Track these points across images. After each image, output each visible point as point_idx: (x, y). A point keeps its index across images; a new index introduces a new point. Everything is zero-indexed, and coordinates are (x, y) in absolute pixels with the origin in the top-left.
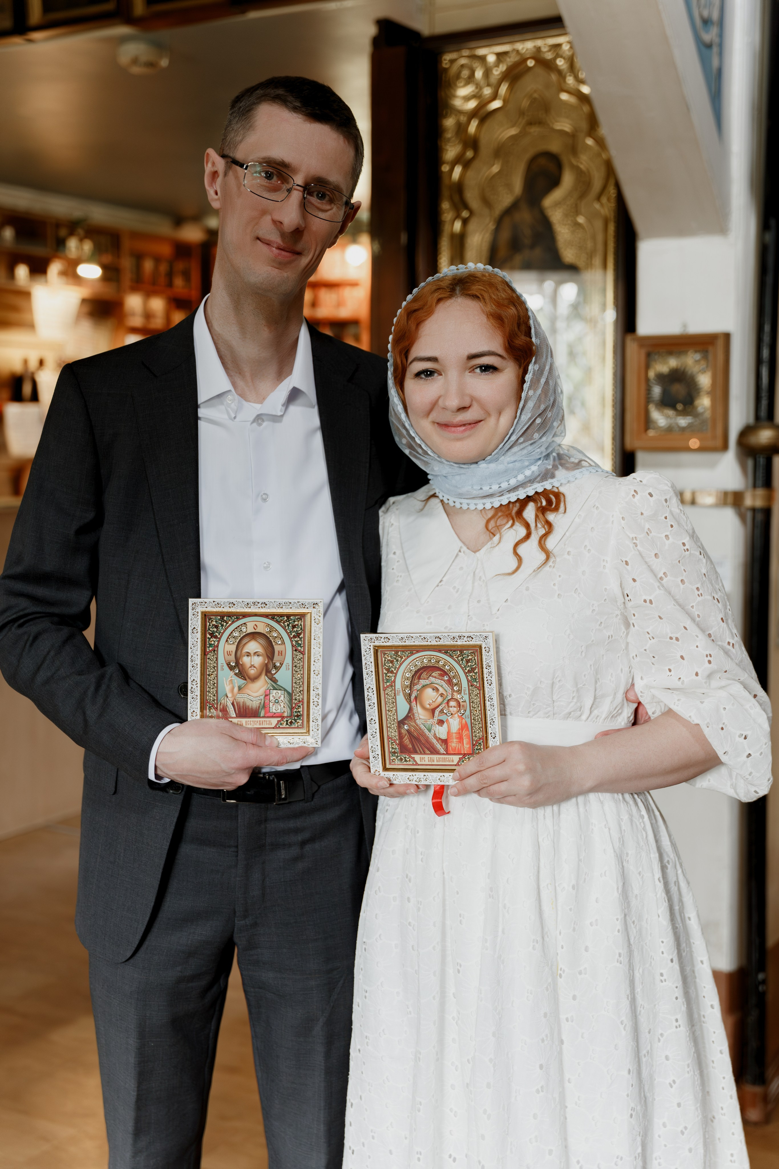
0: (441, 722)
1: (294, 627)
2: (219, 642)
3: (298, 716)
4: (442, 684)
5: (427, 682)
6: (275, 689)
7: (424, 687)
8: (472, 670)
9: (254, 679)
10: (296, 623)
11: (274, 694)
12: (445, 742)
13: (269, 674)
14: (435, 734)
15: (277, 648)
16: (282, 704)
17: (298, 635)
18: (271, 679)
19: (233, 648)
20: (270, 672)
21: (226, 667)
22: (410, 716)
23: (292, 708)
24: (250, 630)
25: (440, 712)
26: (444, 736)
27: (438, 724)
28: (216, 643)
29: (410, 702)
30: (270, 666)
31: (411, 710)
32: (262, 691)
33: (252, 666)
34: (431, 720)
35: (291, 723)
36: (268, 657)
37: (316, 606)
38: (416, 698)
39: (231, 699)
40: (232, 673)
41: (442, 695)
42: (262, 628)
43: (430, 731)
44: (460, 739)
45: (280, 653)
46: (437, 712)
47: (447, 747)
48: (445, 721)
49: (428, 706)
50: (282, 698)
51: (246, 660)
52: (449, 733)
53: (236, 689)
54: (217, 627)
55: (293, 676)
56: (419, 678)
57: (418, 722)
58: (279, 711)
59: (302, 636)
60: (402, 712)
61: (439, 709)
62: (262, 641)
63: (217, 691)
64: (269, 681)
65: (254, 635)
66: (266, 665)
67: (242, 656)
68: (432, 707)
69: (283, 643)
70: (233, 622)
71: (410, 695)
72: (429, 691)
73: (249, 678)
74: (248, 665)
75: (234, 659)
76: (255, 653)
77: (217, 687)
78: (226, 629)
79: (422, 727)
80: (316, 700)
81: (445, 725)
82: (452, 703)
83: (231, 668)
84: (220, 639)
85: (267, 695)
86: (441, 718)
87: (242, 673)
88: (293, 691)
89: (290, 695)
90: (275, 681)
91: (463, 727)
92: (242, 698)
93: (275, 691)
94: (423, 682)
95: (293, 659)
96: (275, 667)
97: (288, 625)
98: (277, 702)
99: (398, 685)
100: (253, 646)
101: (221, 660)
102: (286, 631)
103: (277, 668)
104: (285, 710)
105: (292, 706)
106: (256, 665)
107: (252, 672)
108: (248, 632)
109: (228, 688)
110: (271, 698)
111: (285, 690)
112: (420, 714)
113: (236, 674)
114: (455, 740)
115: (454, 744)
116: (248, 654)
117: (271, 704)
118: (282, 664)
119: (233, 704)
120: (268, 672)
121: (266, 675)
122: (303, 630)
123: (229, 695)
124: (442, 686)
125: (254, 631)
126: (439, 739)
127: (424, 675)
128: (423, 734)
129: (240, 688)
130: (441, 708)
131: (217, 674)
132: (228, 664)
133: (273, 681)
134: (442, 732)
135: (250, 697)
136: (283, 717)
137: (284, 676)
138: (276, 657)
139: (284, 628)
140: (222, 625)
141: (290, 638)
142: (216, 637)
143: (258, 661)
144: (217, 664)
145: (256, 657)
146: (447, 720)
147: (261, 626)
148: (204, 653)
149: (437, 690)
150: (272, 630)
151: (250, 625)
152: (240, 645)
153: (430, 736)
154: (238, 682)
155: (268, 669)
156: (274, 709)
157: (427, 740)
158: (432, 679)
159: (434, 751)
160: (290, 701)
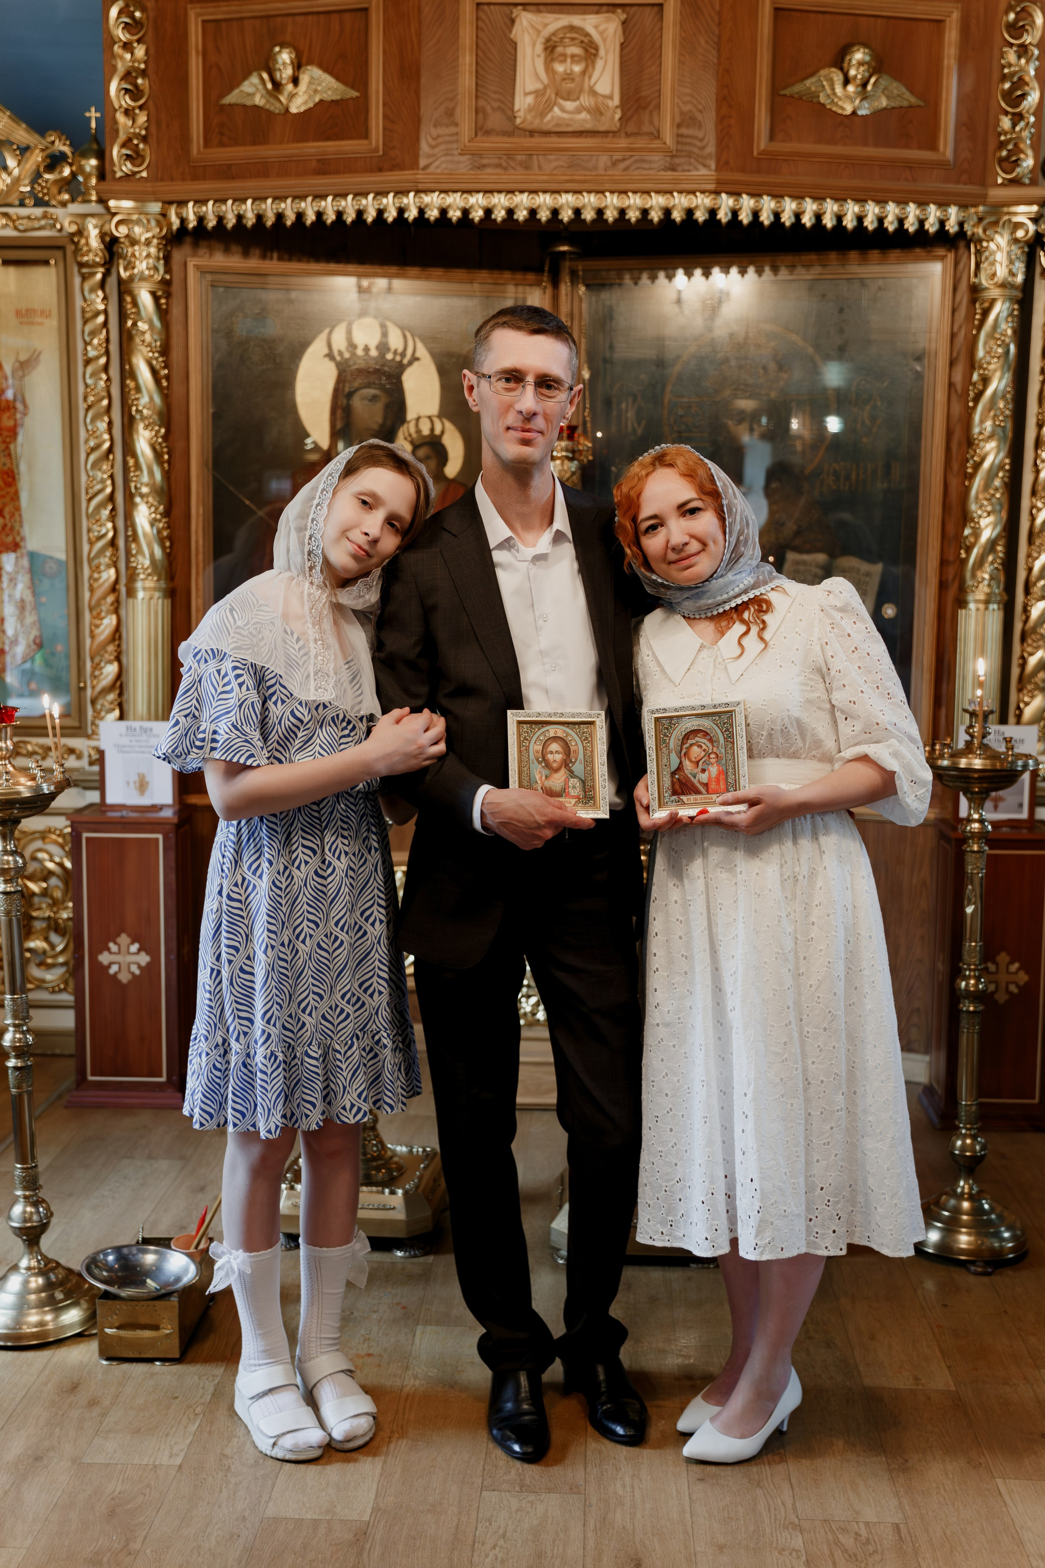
0: (703, 771)
1: (584, 733)
4: (704, 741)
5: (693, 741)
6: (572, 777)
7: (692, 745)
8: (725, 729)
9: (557, 770)
10: (585, 730)
11: (572, 781)
12: (706, 785)
14: (699, 780)
15: (572, 748)
16: (578, 789)
17: (587, 739)
18: (569, 771)
19: (540, 748)
20: (568, 765)
22: (680, 768)
23: (585, 792)
24: (552, 734)
25: (703, 763)
26: (705, 781)
27: (701, 772)
29: (680, 758)
30: (568, 761)
31: (681, 763)
32: (563, 778)
33: (555, 761)
34: (696, 770)
36: (566, 754)
38: (685, 754)
39: (541, 785)
40: (540, 766)
41: (704, 750)
42: (560, 734)
43: (695, 777)
44: (718, 782)
45: (575, 752)
46: (701, 763)
47: (708, 789)
48: (706, 769)
49: (694, 760)
50: (578, 784)
51: (550, 756)
52: (710, 778)
53: (544, 778)
54: (528, 733)
55: (585, 768)
56: (688, 739)
57: (687, 772)
58: (576, 794)
59: (590, 739)
60: (674, 766)
61: (702, 761)
62: (561, 743)
65: (555, 739)
66: (565, 760)
67: (546, 754)
68: (697, 760)
70: (539, 729)
71: (681, 752)
72: (695, 748)
73: (553, 770)
74: (552, 760)
75: (541, 756)
76: (556, 752)
78: (534, 734)
79: (690, 776)
81: (707, 773)
82: (712, 756)
83: (539, 763)
85: (566, 782)
86: (704, 768)
87: (548, 765)
89: (583, 782)
90: (572, 772)
91: (720, 773)
92: (548, 784)
93: (572, 779)
94: (690, 742)
95: (584, 756)
96: (571, 761)
97: (580, 732)
100: (554, 746)
101: (532, 756)
103: (574, 763)
104: (581, 793)
105: (585, 790)
106: (558, 760)
107: (555, 765)
108: (551, 736)
109: (538, 777)
110: (570, 784)
111: (580, 779)
112: (688, 765)
113: (543, 767)
114: (714, 783)
115: (713, 786)
116: (551, 753)
117: (570, 789)
119: (542, 788)
120: (566, 766)
122: (591, 735)
123: (539, 782)
124: (705, 744)
125: (555, 735)
126: (702, 783)
127: (691, 736)
128: (690, 781)
129: (546, 777)
130: (704, 760)
132: (537, 760)
134: (704, 778)
135: (554, 784)
136: (579, 799)
137: (578, 768)
138: (572, 754)
139: (577, 734)
140: (531, 732)
141: (582, 741)
142: (527, 740)
143: (559, 757)
145: (557, 755)
146: (708, 769)
147: (559, 731)
148: (520, 752)
149: (701, 747)
150: (568, 735)
151: (552, 731)
152: (545, 745)
153: (695, 781)
154: (545, 772)
155: (567, 763)
156: (573, 792)
157: (693, 784)
158: (697, 739)
159: (698, 792)
160: (584, 786)
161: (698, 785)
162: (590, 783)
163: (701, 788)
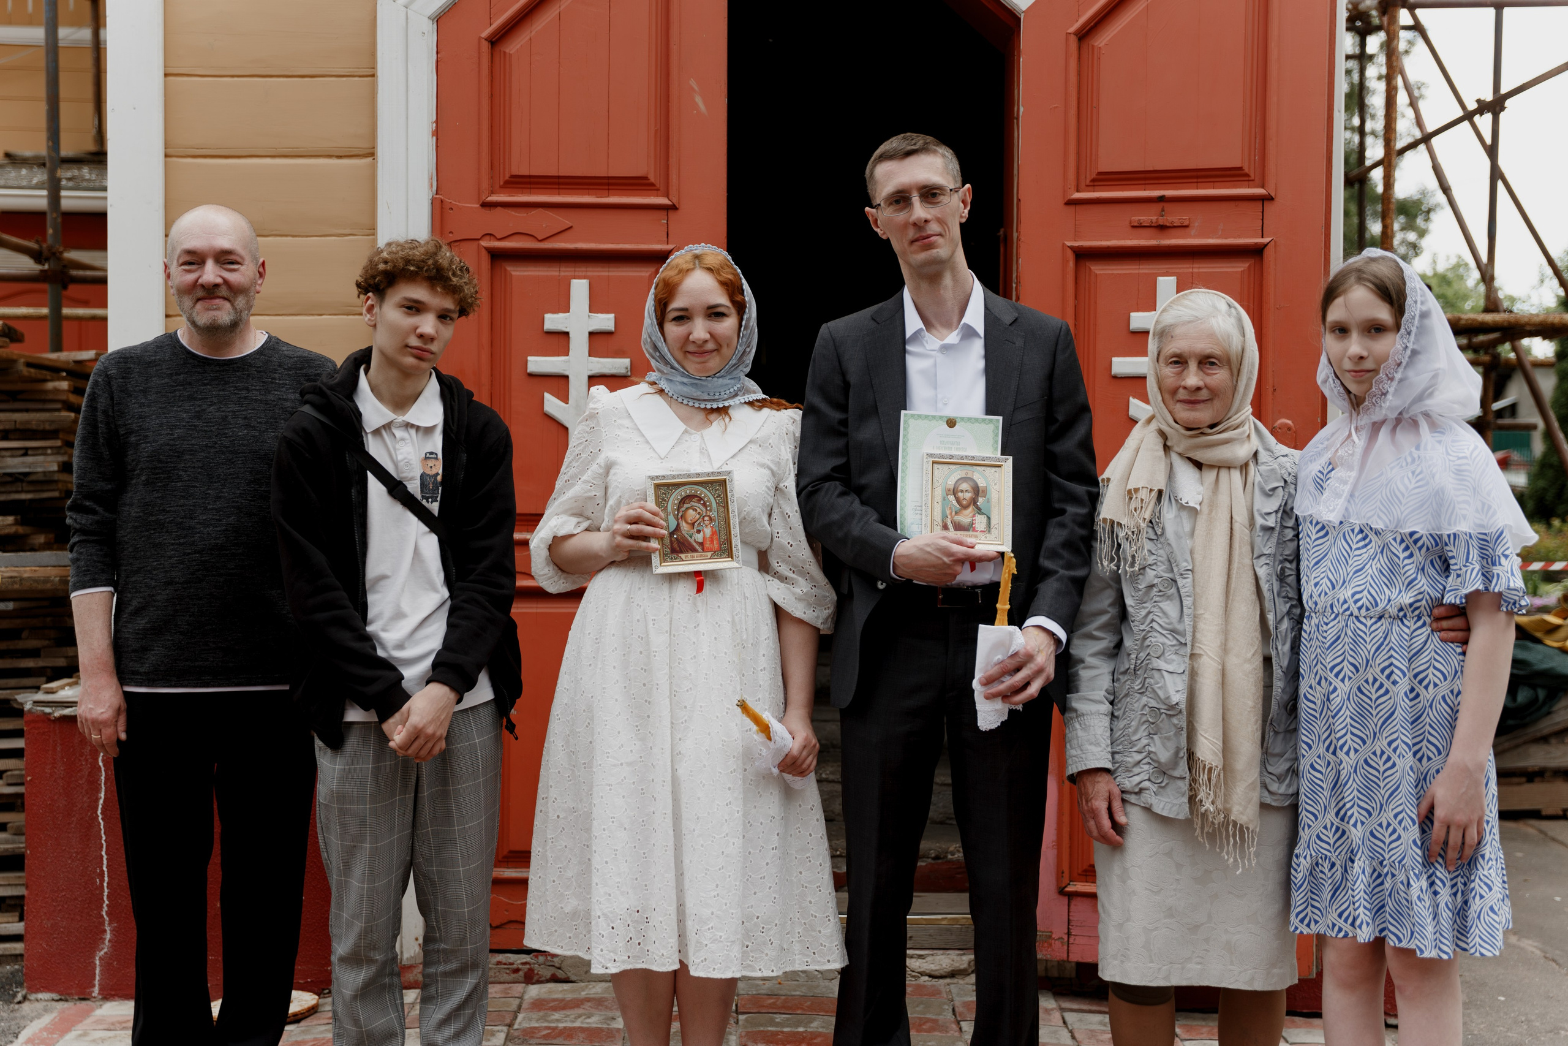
0: (699, 532)
4: (699, 506)
5: (689, 505)
7: (687, 509)
8: (719, 496)
9: (966, 507)
12: (701, 544)
14: (695, 540)
16: (984, 525)
22: (678, 528)
25: (698, 525)
26: (701, 541)
27: (697, 532)
29: (678, 520)
31: (678, 524)
33: (964, 499)
34: (692, 531)
38: (682, 517)
41: (699, 514)
43: (691, 537)
44: (712, 541)
46: (696, 525)
47: (703, 548)
48: (701, 530)
49: (690, 522)
51: (960, 495)
52: (704, 538)
53: (954, 513)
56: (683, 504)
57: (683, 532)
60: (672, 526)
66: (974, 499)
68: (693, 522)
71: (677, 514)
72: (691, 511)
73: (962, 506)
74: (962, 498)
76: (966, 491)
79: (686, 536)
81: (702, 533)
82: (706, 518)
86: (698, 529)
91: (714, 533)
92: (957, 519)
94: (686, 506)
98: (981, 523)
99: (669, 509)
106: (967, 498)
112: (684, 526)
114: (708, 543)
115: (708, 545)
116: (962, 491)
117: (977, 524)
124: (699, 508)
126: (697, 543)
127: (687, 501)
128: (687, 540)
129: (956, 513)
130: (698, 522)
134: (699, 537)
143: (968, 496)
145: (967, 493)
146: (703, 530)
149: (696, 510)
153: (692, 541)
156: (979, 527)
157: (690, 543)
158: (692, 504)
159: (694, 550)
161: (695, 544)
163: (697, 547)
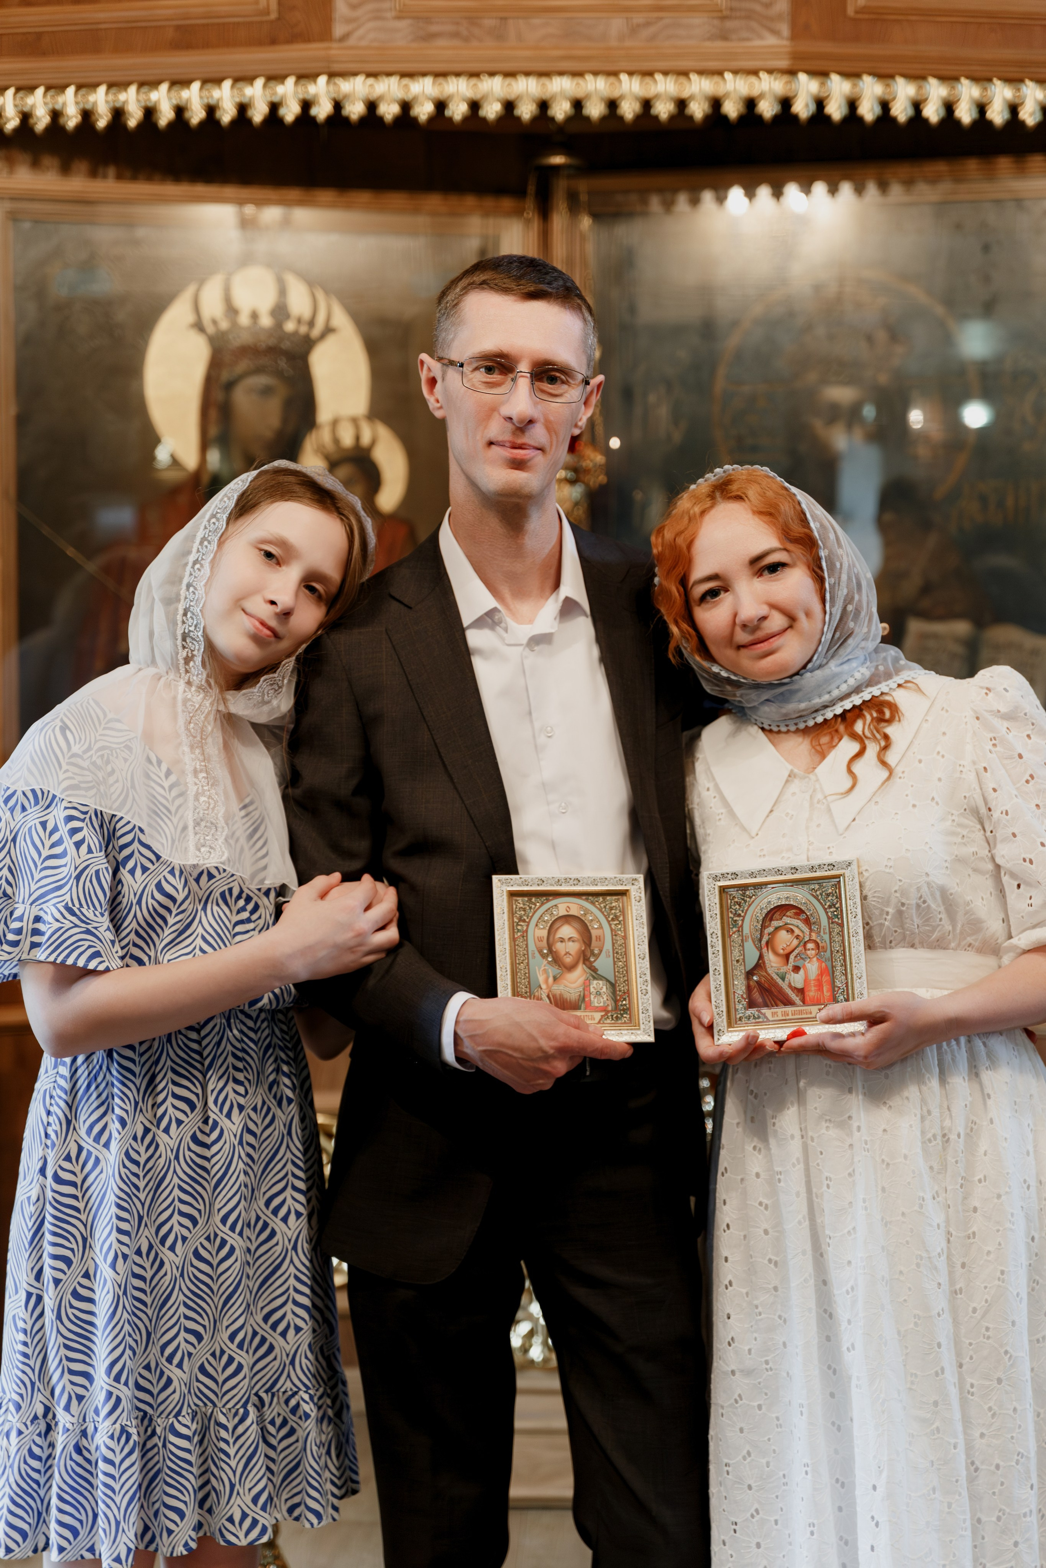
0: (796, 969)
1: (611, 908)
2: (528, 926)
3: (624, 1010)
4: (796, 923)
5: (780, 923)
6: (595, 978)
7: (777, 929)
8: (829, 905)
9: (571, 968)
10: (614, 904)
11: (595, 984)
12: (801, 992)
13: (587, 963)
14: (790, 983)
15: (594, 933)
16: (605, 997)
17: (616, 918)
18: (590, 968)
19: (544, 933)
20: (588, 960)
21: (537, 954)
22: (760, 965)
23: (616, 1001)
24: (562, 912)
25: (796, 957)
26: (800, 985)
27: (793, 971)
28: (525, 928)
29: (760, 949)
30: (588, 953)
31: (761, 957)
32: (581, 980)
33: (567, 953)
34: (785, 967)
35: (617, 1018)
36: (584, 942)
37: (636, 883)
38: (767, 943)
39: (546, 991)
40: (545, 962)
41: (797, 937)
42: (574, 911)
43: (783, 979)
44: (819, 986)
45: (598, 938)
46: (792, 957)
47: (804, 997)
48: (801, 966)
49: (781, 952)
50: (604, 989)
51: (560, 947)
52: (806, 980)
53: (551, 980)
54: (524, 910)
55: (615, 963)
56: (771, 920)
57: (770, 971)
58: (602, 1004)
59: (621, 918)
60: (751, 962)
61: (794, 954)
62: (577, 925)
63: (529, 982)
64: (588, 970)
65: (567, 919)
66: (583, 952)
67: (554, 942)
68: (787, 951)
69: (601, 927)
70: (543, 904)
71: (760, 940)
72: (783, 935)
73: (565, 967)
74: (562, 952)
75: (546, 945)
76: (570, 939)
77: (529, 977)
78: (535, 912)
79: (775, 977)
80: (644, 987)
81: (802, 972)
82: (810, 946)
83: (544, 956)
84: (529, 923)
85: (586, 986)
86: (796, 964)
87: (557, 960)
88: (616, 981)
89: (613, 986)
90: (595, 970)
91: (823, 972)
92: (558, 989)
93: (595, 982)
94: (775, 924)
95: (613, 944)
96: (593, 954)
97: (605, 907)
98: (598, 994)
99: (747, 930)
100: (567, 931)
101: (532, 947)
102: (603, 913)
103: (596, 956)
104: (609, 1002)
105: (616, 997)
106: (573, 952)
107: (568, 960)
108: (561, 914)
109: (541, 979)
110: (592, 990)
111: (608, 980)
112: (772, 960)
113: (549, 963)
114: (813, 988)
115: (811, 993)
116: (562, 940)
117: (592, 997)
118: (601, 951)
119: (548, 996)
120: (586, 960)
121: (584, 963)
122: (623, 912)
123: (544, 986)
124: (797, 927)
125: (567, 913)
126: (794, 989)
127: (777, 915)
128: (776, 985)
129: (555, 979)
130: (796, 951)
131: (528, 964)
132: (540, 951)
133: (593, 971)
134: (798, 979)
135: (567, 989)
136: (607, 1012)
137: (604, 963)
138: (594, 942)
139: (600, 910)
140: (531, 908)
141: (609, 922)
142: (524, 921)
143: (574, 948)
144: (527, 951)
145: (571, 943)
146: (804, 966)
147: (574, 907)
148: (513, 939)
149: (792, 931)
150: (587, 912)
151: (563, 907)
152: (552, 930)
153: (784, 986)
154: (553, 971)
155: (586, 957)
156: (596, 1002)
157: (780, 990)
158: (786, 920)
159: (788, 1002)
160: (614, 992)
161: (789, 992)
162: (622, 987)
163: (793, 996)
